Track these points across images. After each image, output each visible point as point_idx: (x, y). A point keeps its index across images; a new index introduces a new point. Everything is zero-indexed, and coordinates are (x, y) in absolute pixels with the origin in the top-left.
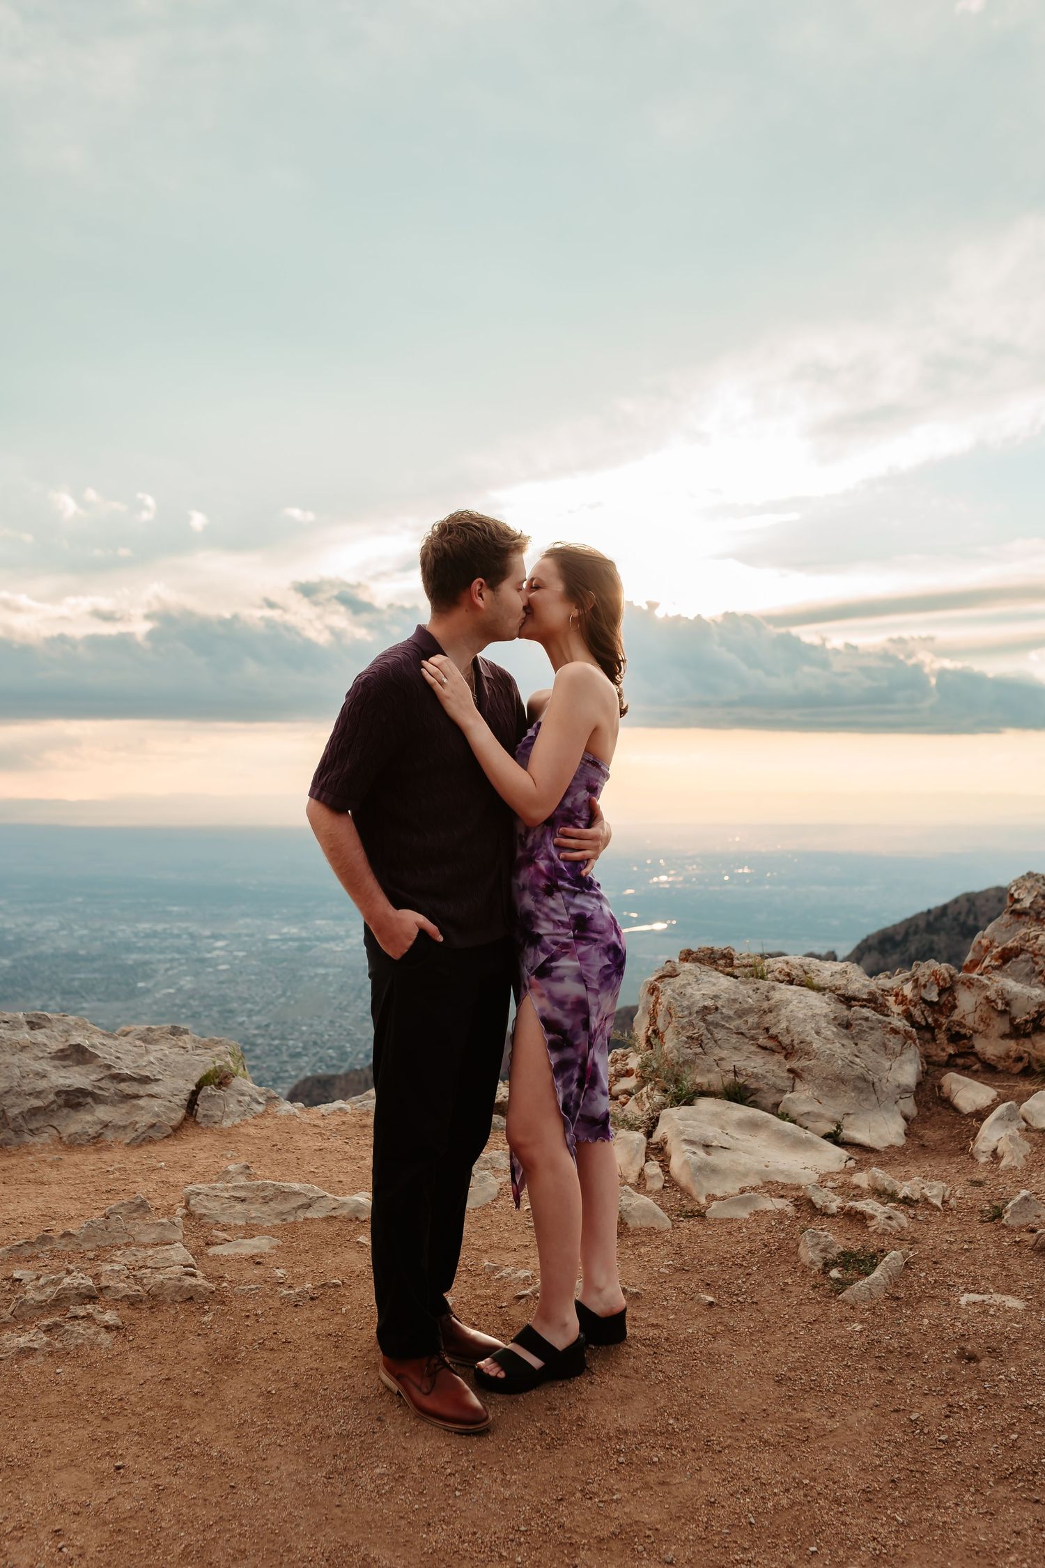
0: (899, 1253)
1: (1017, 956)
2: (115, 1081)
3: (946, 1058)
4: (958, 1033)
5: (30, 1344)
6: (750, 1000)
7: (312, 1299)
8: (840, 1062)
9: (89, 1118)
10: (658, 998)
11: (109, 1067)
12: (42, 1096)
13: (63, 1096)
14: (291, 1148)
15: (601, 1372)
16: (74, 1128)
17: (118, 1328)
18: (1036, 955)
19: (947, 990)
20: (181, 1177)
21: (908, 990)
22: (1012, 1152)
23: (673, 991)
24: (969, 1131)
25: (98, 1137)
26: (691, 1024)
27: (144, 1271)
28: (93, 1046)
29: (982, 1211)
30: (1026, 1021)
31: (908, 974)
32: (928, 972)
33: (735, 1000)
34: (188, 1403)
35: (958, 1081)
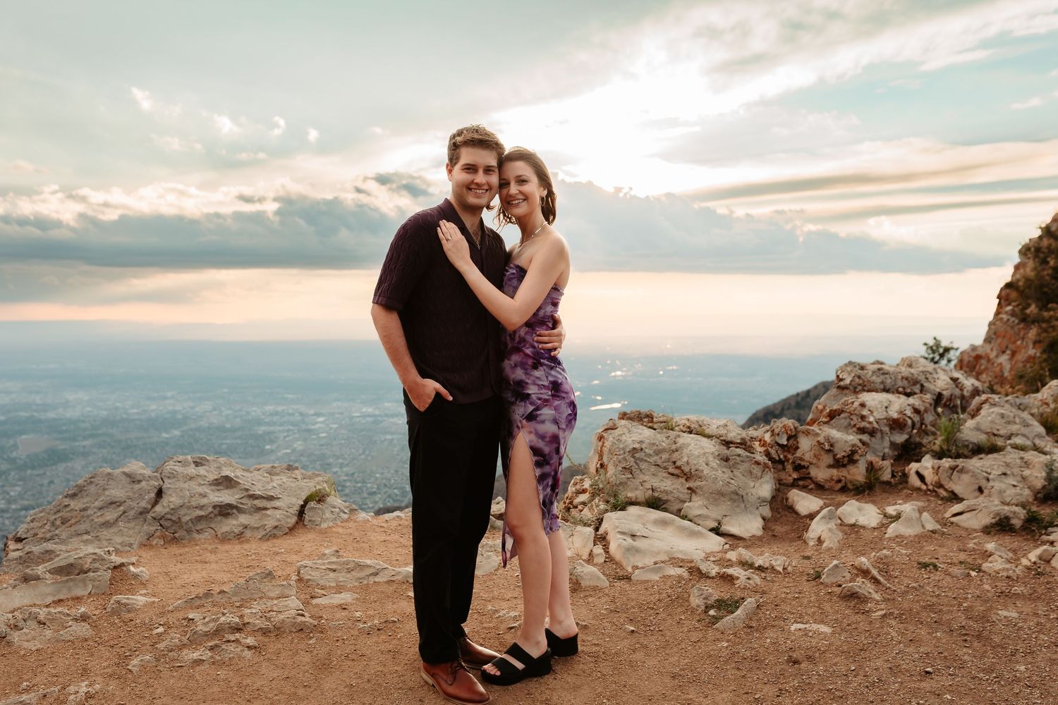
0: (753, 599)
1: (839, 415)
2: (251, 499)
3: (792, 481)
4: (799, 465)
5: (200, 657)
6: (664, 444)
7: (379, 630)
8: (721, 482)
9: (235, 522)
10: (604, 443)
11: (247, 490)
12: (205, 508)
13: (218, 509)
14: (366, 540)
15: (561, 673)
16: (225, 529)
17: (255, 647)
18: (852, 414)
19: (793, 437)
20: (295, 558)
21: (767, 437)
22: (830, 538)
23: (614, 438)
24: (804, 526)
25: (241, 534)
26: (625, 459)
27: (271, 613)
28: (236, 477)
29: (808, 574)
30: (844, 457)
31: (768, 427)
32: (781, 425)
33: (654, 444)
34: (301, 692)
35: (798, 495)
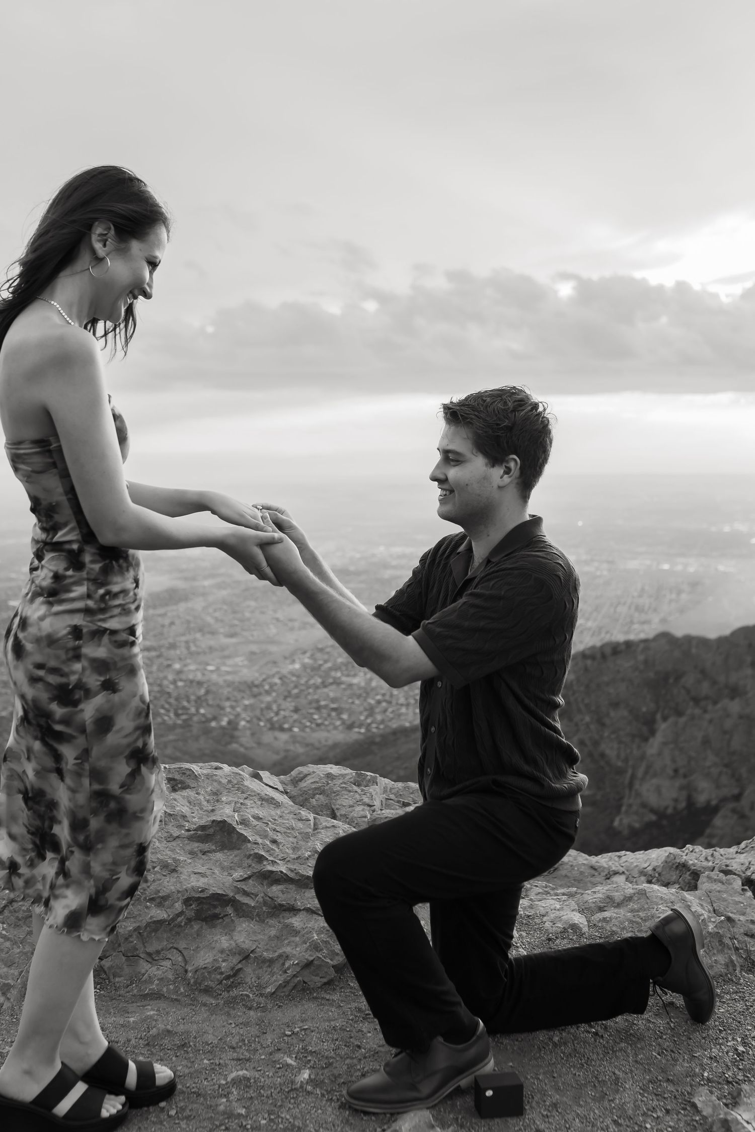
2: (265, 883)
9: (224, 942)
11: (260, 858)
13: (195, 905)
16: (204, 959)
25: (235, 975)
28: (244, 822)
